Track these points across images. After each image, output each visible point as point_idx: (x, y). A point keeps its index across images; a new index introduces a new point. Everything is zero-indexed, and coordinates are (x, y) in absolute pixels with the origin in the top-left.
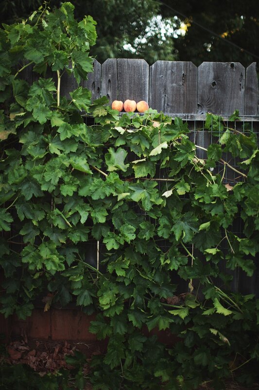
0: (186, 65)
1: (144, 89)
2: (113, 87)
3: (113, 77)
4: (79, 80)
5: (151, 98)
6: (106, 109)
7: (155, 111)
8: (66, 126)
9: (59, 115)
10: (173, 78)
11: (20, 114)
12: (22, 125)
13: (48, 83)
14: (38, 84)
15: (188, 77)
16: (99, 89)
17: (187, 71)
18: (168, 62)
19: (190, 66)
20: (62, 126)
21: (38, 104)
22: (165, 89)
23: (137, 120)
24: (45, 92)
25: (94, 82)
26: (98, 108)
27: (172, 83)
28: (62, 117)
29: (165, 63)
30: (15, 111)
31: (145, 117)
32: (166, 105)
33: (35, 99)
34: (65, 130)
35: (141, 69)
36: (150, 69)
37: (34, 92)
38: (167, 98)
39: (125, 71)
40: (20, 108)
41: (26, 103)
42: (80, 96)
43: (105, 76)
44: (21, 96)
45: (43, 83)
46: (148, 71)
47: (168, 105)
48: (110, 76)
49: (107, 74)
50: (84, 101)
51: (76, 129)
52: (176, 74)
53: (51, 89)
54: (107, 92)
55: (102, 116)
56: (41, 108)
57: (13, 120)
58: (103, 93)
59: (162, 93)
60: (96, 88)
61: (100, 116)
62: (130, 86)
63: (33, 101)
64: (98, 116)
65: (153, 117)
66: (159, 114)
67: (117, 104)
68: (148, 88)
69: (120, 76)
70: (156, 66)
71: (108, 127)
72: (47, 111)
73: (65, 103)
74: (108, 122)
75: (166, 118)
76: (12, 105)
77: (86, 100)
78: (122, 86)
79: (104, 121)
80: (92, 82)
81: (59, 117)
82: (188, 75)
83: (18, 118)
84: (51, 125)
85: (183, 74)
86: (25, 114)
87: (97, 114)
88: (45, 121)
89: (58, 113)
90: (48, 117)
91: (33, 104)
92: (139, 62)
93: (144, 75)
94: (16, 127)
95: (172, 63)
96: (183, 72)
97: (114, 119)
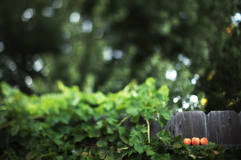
0: (230, 113)
1: (204, 130)
2: (183, 130)
3: (182, 123)
4: (162, 125)
5: (209, 135)
6: (181, 144)
7: (214, 144)
8: (156, 155)
9: (151, 148)
10: (223, 122)
11: (124, 149)
12: (127, 155)
13: (142, 128)
14: (136, 129)
15: (233, 120)
16: (173, 131)
17: (231, 117)
18: (218, 112)
19: (233, 113)
20: (154, 155)
21: (137, 140)
22: (218, 129)
23: (203, 150)
24: (140, 134)
25: (170, 128)
26: (175, 143)
27: (222, 125)
28: (153, 150)
29: (216, 112)
30: (120, 147)
31: (207, 148)
32: (220, 140)
33: (135, 138)
34: (155, 158)
35: (201, 117)
36: (207, 117)
37: (133, 134)
38: (220, 135)
39: (190, 119)
40: (124, 144)
41: (129, 141)
42: (164, 136)
43: (177, 123)
44: (124, 137)
45: (139, 128)
46: (205, 118)
47: (221, 140)
48: (180, 122)
49: (178, 122)
50: (166, 138)
51: (163, 157)
52: (224, 119)
53: (144, 132)
54: (179, 133)
55: (179, 148)
56: (139, 143)
57: (120, 152)
58: (177, 134)
59: (216, 132)
60: (172, 131)
61: (177, 148)
62: (194, 129)
63: (134, 139)
64: (176, 148)
65: (213, 148)
66: (217, 145)
67: (187, 140)
68: (206, 129)
69: (187, 122)
70: (211, 114)
71: (183, 155)
72: (144, 145)
73: (153, 140)
74: (183, 152)
75: (222, 148)
76: (118, 143)
77: (168, 138)
78: (189, 129)
79: (180, 152)
80: (169, 127)
81: (151, 150)
82: (232, 119)
83: (123, 151)
84: (146, 155)
85: (229, 119)
86: (128, 148)
87: (175, 147)
88: (143, 152)
89: (150, 147)
90: (144, 149)
91: (134, 141)
92: (199, 113)
93: (203, 121)
94: (123, 157)
95: (221, 112)
96: (229, 118)
97: (187, 150)
